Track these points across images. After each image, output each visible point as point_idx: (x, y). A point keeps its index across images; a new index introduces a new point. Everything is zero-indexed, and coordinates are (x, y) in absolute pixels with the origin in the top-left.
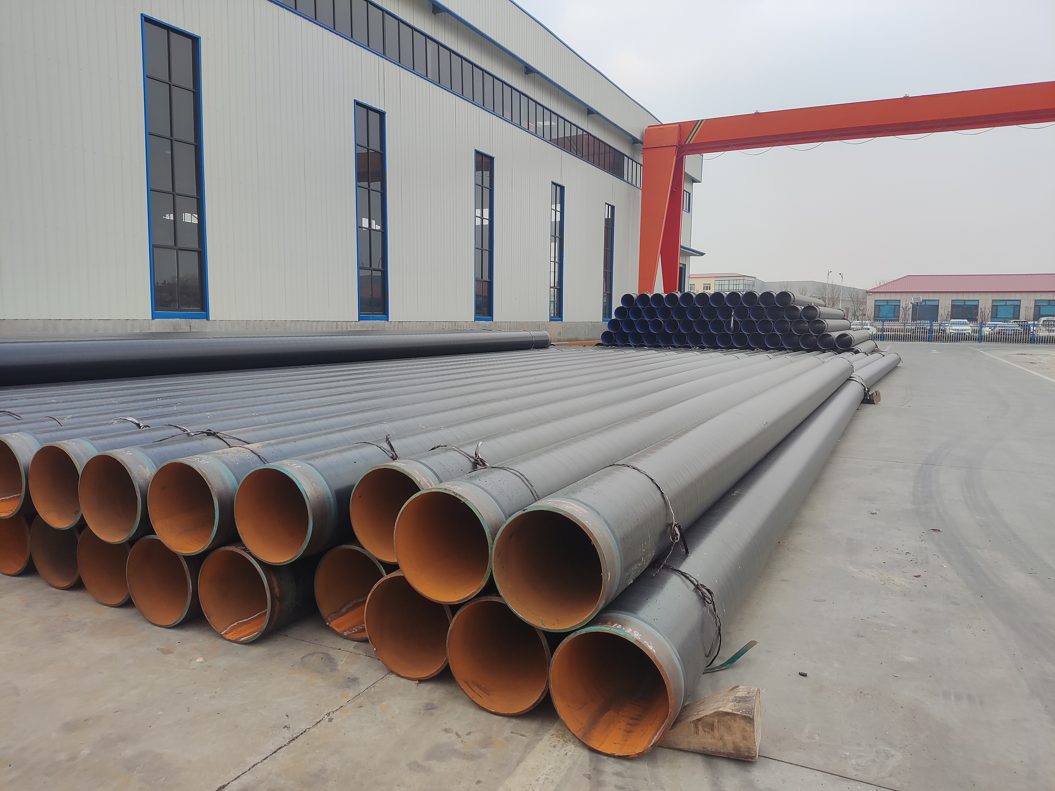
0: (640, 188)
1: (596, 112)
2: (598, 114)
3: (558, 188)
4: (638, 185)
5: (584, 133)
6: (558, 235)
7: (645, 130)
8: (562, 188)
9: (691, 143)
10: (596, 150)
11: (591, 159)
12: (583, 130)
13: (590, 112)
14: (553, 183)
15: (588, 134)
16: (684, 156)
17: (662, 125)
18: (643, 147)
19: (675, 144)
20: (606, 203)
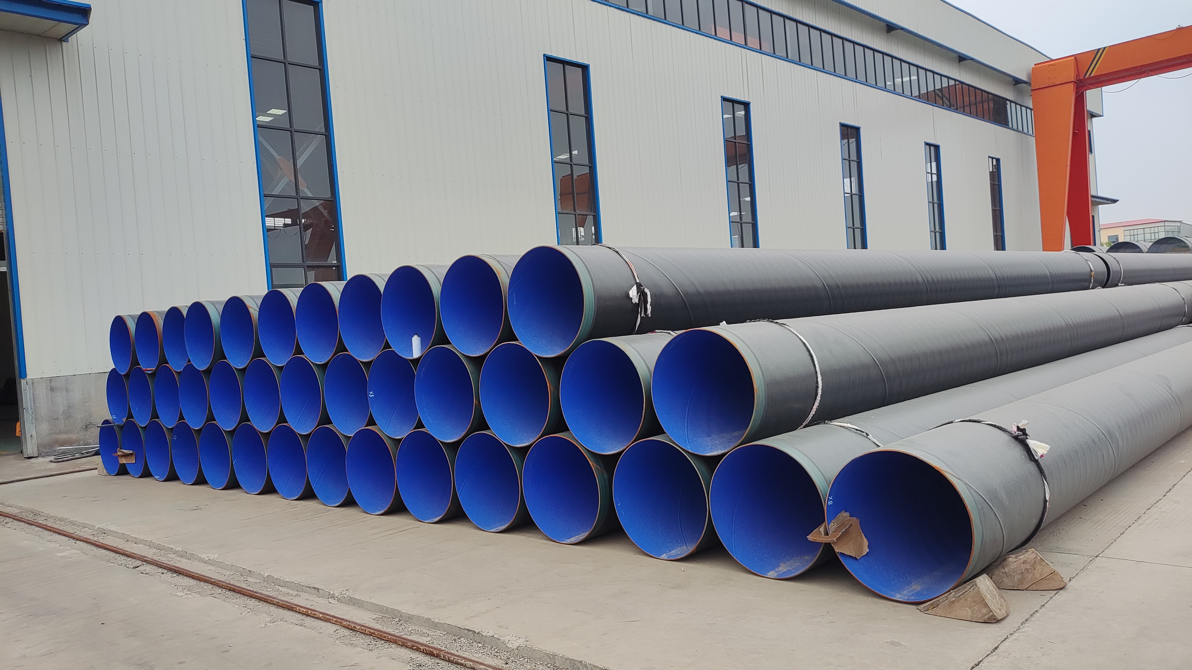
0: (1032, 135)
1: (970, 58)
2: (972, 59)
3: (932, 148)
4: (1030, 132)
5: (957, 83)
6: (936, 200)
7: (1032, 69)
8: (937, 148)
9: (1093, 76)
10: (973, 99)
11: (967, 109)
12: (955, 80)
13: (962, 58)
14: (927, 144)
15: (962, 83)
16: (1085, 92)
17: (1052, 60)
18: (1030, 88)
19: (1073, 80)
20: (989, 157)
